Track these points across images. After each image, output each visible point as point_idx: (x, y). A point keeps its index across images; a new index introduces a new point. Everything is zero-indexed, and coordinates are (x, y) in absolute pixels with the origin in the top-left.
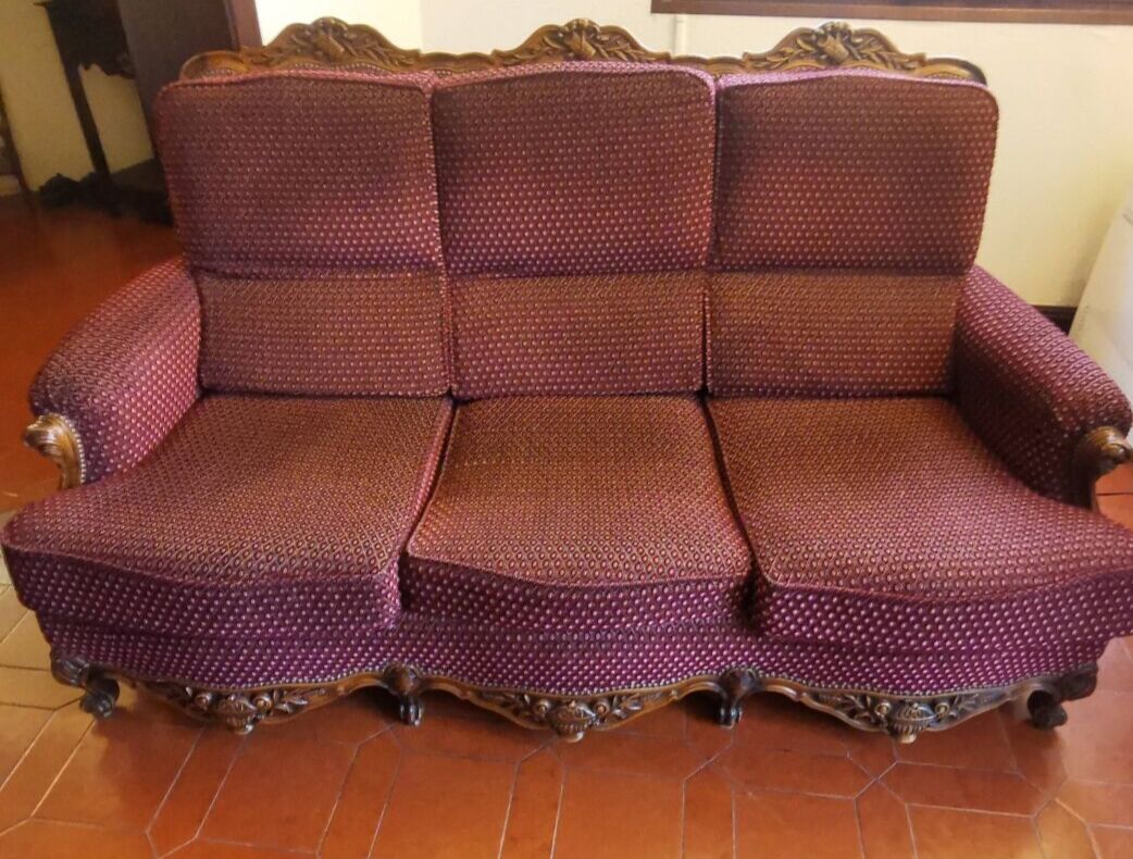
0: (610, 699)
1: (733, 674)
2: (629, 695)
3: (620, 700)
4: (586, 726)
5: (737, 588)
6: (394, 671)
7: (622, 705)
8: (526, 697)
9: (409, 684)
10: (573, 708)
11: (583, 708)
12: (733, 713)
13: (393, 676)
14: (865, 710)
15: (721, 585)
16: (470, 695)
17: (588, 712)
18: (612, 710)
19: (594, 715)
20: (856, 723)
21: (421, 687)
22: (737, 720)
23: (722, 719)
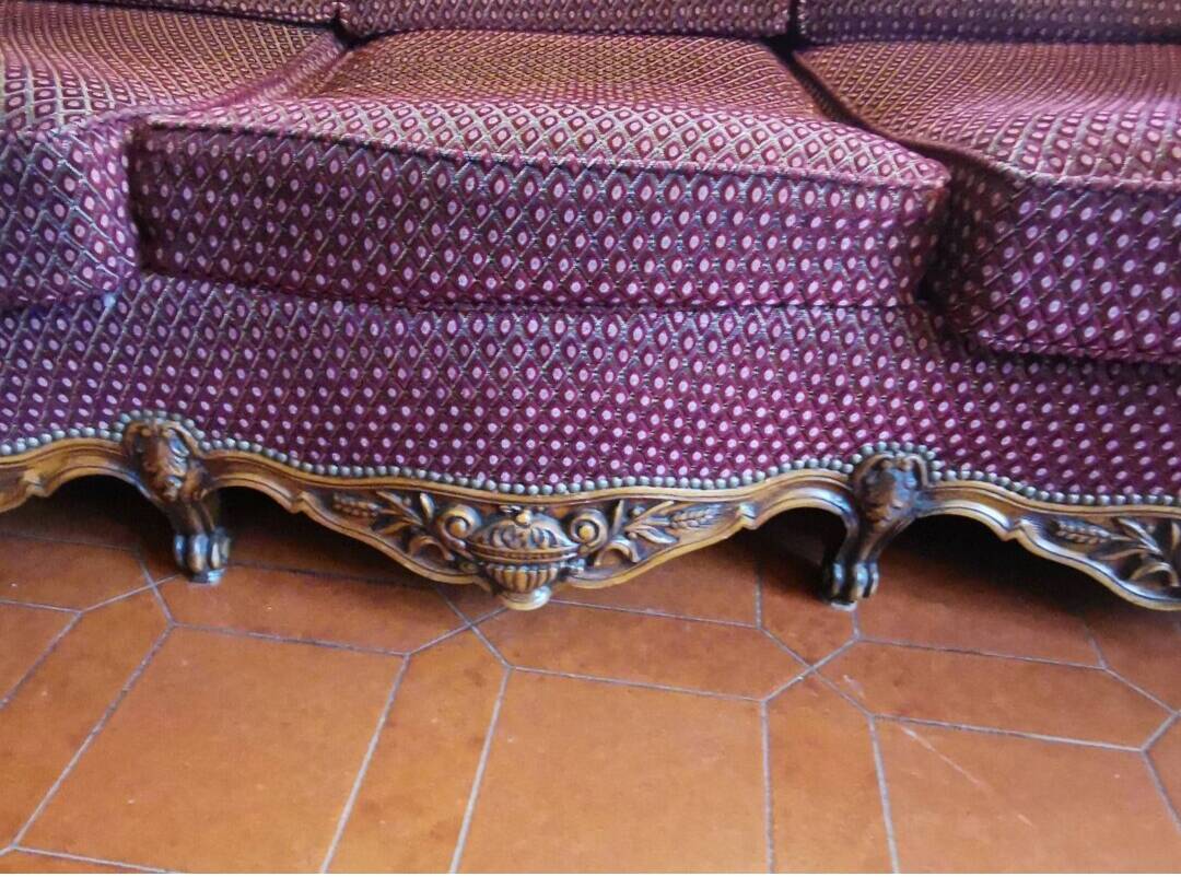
0: (608, 508)
1: (879, 467)
2: (650, 503)
3: (629, 515)
4: (554, 570)
5: (920, 215)
6: (139, 435)
7: (633, 528)
8: (425, 500)
9: (176, 470)
10: (525, 526)
11: (550, 526)
12: (861, 574)
13: (140, 451)
14: (1161, 559)
15: (885, 203)
16: (309, 504)
17: (560, 536)
18: (611, 537)
19: (571, 545)
20: (1131, 591)
21: (204, 481)
22: (867, 593)
23: (836, 590)
